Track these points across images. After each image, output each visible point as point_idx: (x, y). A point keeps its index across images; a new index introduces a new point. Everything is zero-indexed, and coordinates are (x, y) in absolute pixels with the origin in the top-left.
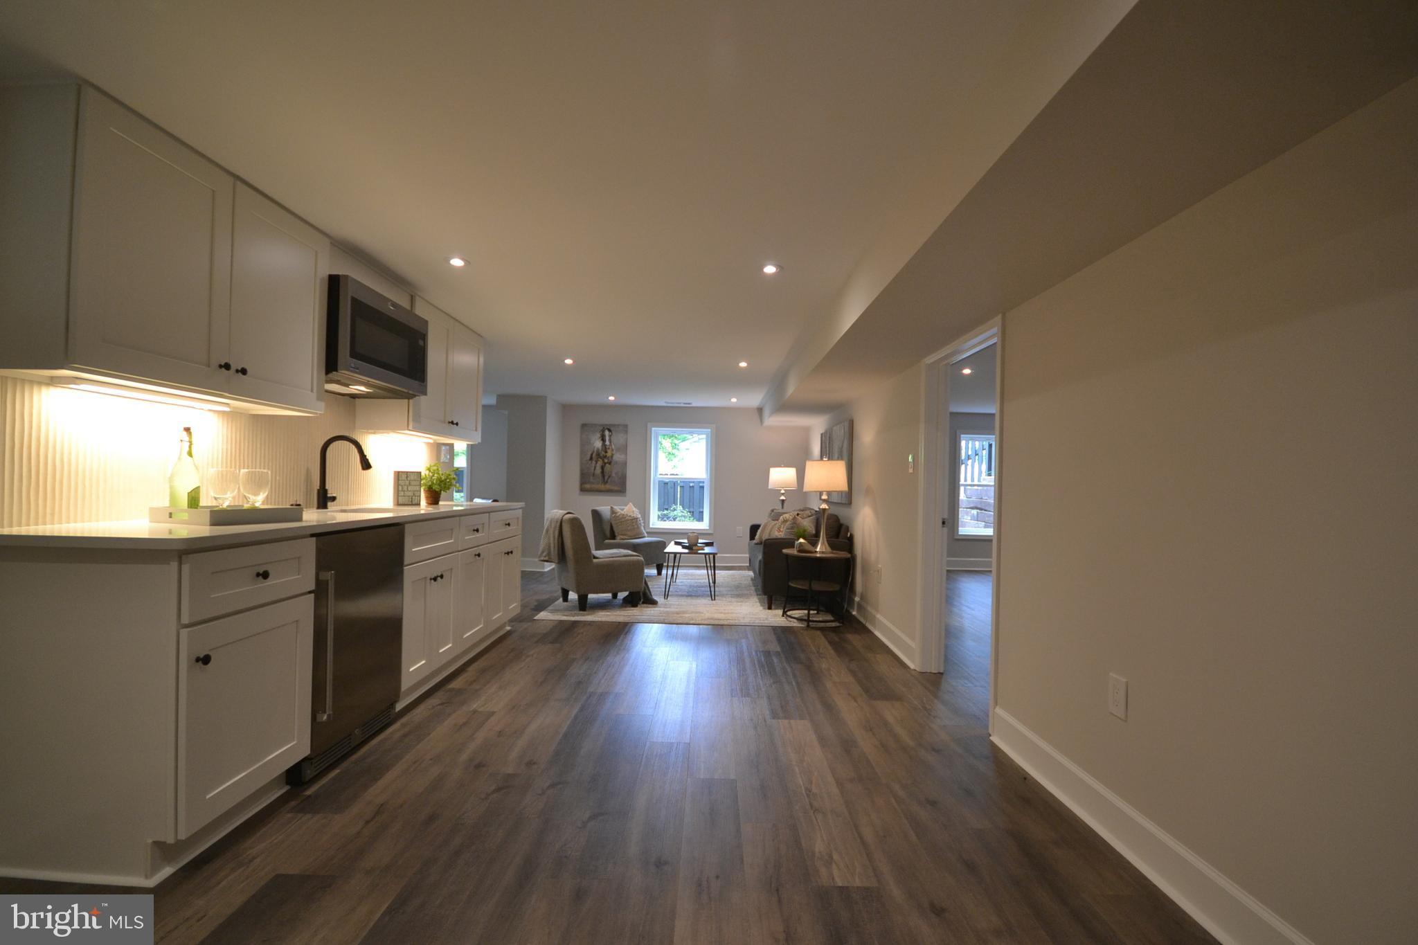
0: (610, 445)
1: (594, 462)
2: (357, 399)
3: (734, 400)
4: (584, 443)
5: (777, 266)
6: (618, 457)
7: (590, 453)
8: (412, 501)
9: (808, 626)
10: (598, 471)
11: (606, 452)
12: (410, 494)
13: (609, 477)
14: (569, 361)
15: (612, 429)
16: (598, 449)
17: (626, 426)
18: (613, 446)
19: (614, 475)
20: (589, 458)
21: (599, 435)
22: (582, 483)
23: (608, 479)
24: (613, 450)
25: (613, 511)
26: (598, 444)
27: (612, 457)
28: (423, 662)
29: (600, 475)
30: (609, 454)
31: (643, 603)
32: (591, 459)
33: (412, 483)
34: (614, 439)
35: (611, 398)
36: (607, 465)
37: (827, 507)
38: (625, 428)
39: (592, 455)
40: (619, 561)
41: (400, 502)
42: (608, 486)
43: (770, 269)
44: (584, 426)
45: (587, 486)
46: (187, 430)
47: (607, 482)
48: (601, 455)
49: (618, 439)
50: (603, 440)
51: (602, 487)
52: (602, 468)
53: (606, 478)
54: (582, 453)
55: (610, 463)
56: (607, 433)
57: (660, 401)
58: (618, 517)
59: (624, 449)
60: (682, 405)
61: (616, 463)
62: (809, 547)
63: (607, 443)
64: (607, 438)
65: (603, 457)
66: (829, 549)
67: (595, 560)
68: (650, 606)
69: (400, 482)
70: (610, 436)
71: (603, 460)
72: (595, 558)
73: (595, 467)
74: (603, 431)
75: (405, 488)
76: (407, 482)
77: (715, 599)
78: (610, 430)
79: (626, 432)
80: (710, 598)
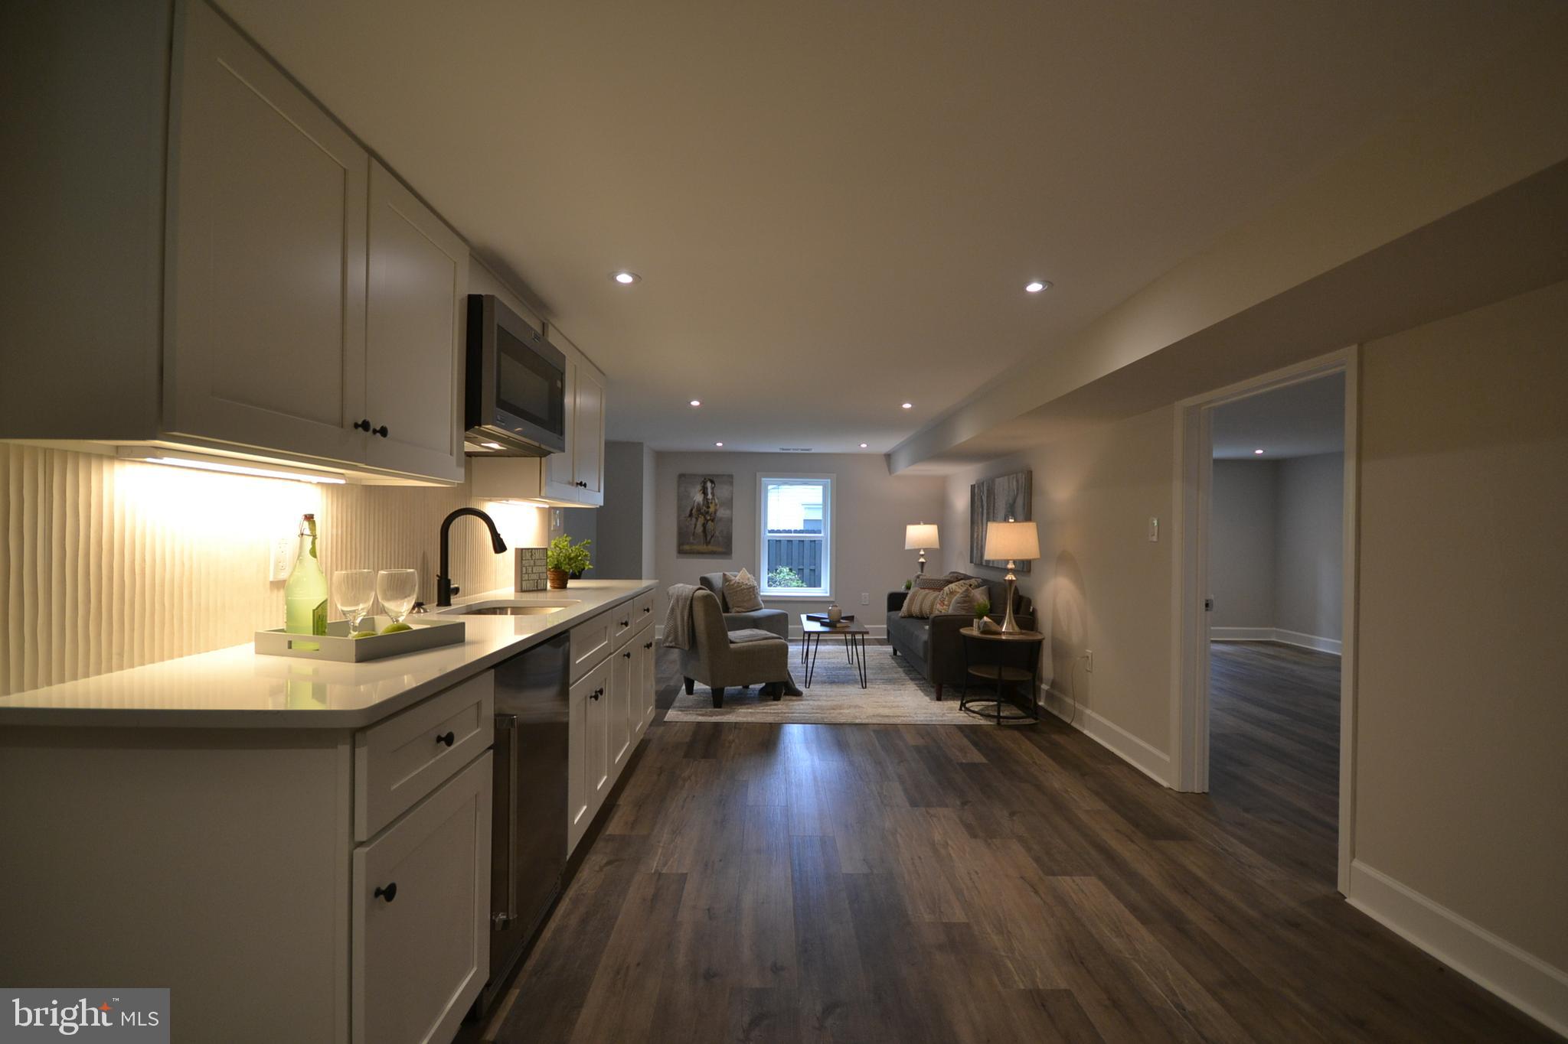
0: (713, 499)
1: (694, 519)
2: (473, 458)
3: (864, 446)
4: (682, 497)
5: (1044, 282)
6: (722, 513)
7: (689, 509)
8: (537, 587)
9: (999, 724)
10: (699, 529)
11: (708, 507)
12: (535, 577)
13: (712, 537)
14: (695, 403)
15: (715, 480)
16: (698, 504)
17: (731, 476)
18: (717, 501)
19: (717, 533)
20: (688, 515)
21: (699, 487)
22: (680, 544)
23: (711, 539)
24: (716, 505)
25: (725, 579)
26: (699, 498)
27: (715, 513)
28: (585, 807)
29: (702, 534)
30: (712, 509)
31: (786, 694)
32: (691, 515)
33: (538, 563)
34: (717, 492)
35: (719, 444)
36: (710, 522)
37: (1014, 578)
38: (729, 479)
39: (692, 510)
40: (760, 645)
41: (524, 588)
42: (711, 548)
43: (1035, 287)
44: (681, 476)
45: (686, 547)
46: (309, 518)
47: (709, 542)
48: (702, 511)
49: (722, 492)
50: (705, 493)
51: (703, 548)
52: (704, 526)
53: (708, 538)
54: (680, 508)
55: (713, 521)
56: (709, 485)
57: (775, 448)
58: (733, 585)
59: (729, 503)
60: (799, 451)
61: (721, 519)
62: (994, 627)
63: (710, 496)
64: (709, 491)
65: (704, 512)
66: (1017, 629)
67: (732, 646)
68: (794, 698)
69: (524, 562)
70: (713, 489)
71: (705, 517)
72: (732, 642)
73: (696, 525)
74: (705, 483)
75: (530, 569)
76: (532, 562)
77: (866, 687)
78: (712, 482)
79: (731, 483)
80: (861, 686)
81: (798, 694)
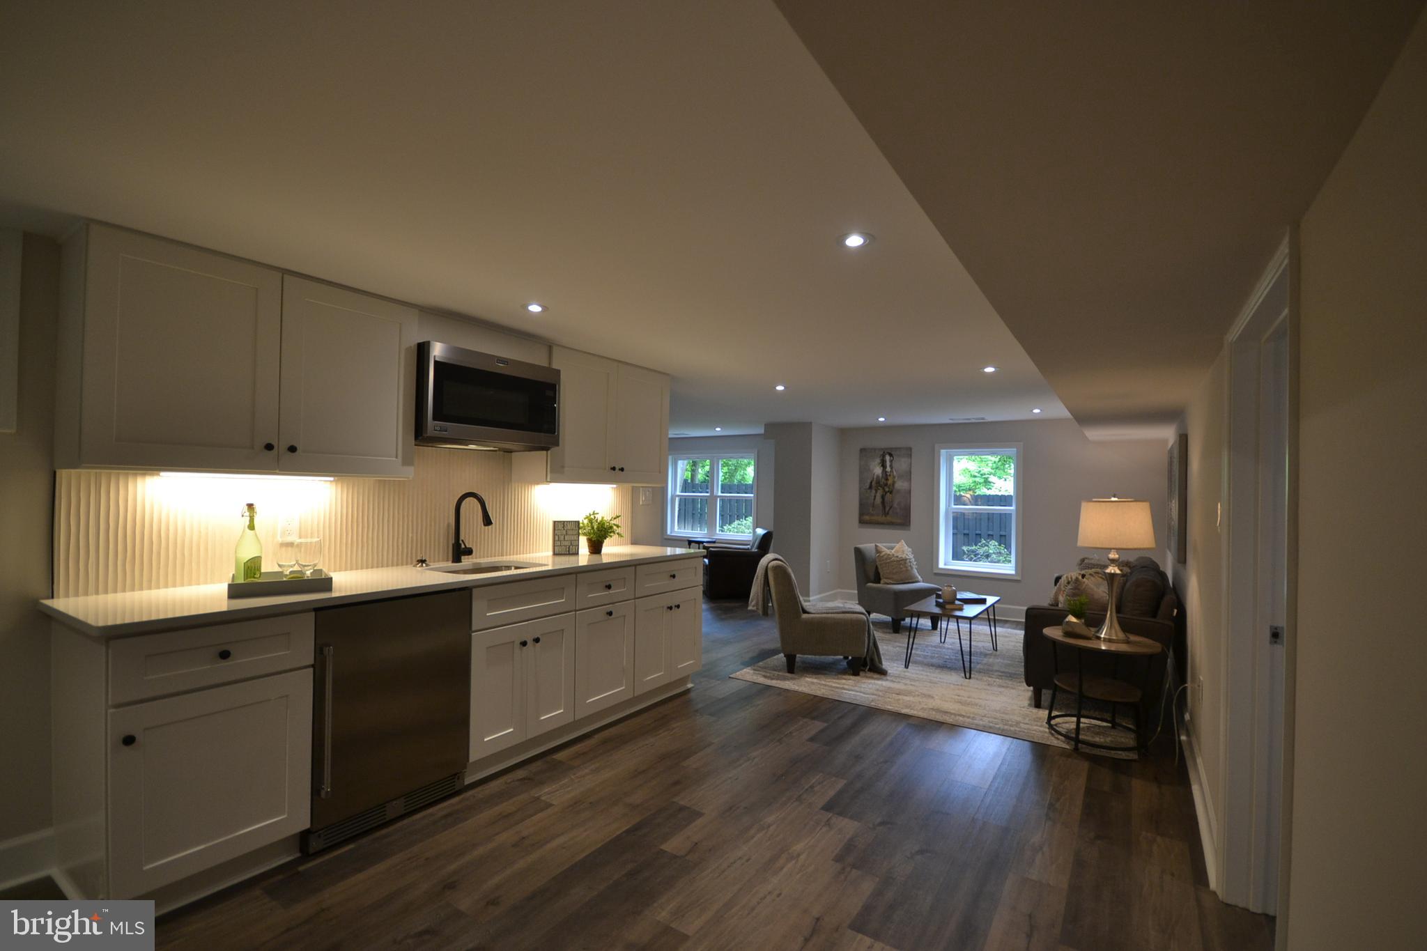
0: (892, 471)
1: (874, 491)
2: (513, 454)
3: (1037, 411)
4: (864, 470)
5: (863, 234)
6: (900, 485)
7: (869, 481)
8: (569, 551)
10: (878, 500)
11: (887, 479)
12: (567, 543)
13: (891, 508)
14: (780, 388)
15: (892, 453)
16: (878, 476)
17: (910, 449)
18: (895, 473)
19: (895, 505)
20: (868, 487)
21: (878, 460)
22: (861, 514)
23: (889, 509)
24: (894, 477)
25: (878, 551)
26: (878, 471)
27: (893, 484)
28: (511, 730)
29: (881, 506)
30: (890, 482)
32: (871, 487)
33: (569, 532)
34: (895, 465)
35: (882, 419)
36: (888, 493)
37: (1118, 572)
38: (908, 452)
39: (871, 482)
40: (834, 619)
41: (557, 551)
42: (889, 518)
43: (854, 241)
44: (862, 450)
45: (867, 518)
46: (250, 506)
47: (888, 513)
48: (882, 483)
49: (901, 464)
50: (883, 465)
51: (881, 519)
52: (883, 497)
53: (887, 509)
54: (861, 481)
55: (891, 492)
56: (888, 458)
57: (944, 419)
58: (883, 556)
59: (908, 476)
60: (973, 421)
61: (898, 491)
62: (1084, 630)
63: (888, 469)
64: (888, 464)
65: (883, 485)
66: (1121, 635)
67: (804, 616)
68: (876, 676)
69: (556, 532)
70: (891, 461)
71: (883, 489)
72: (805, 612)
73: (875, 496)
74: (883, 456)
75: (562, 537)
76: (564, 532)
77: (970, 678)
78: (891, 455)
79: (910, 456)
80: (963, 675)
81: (882, 673)
